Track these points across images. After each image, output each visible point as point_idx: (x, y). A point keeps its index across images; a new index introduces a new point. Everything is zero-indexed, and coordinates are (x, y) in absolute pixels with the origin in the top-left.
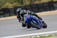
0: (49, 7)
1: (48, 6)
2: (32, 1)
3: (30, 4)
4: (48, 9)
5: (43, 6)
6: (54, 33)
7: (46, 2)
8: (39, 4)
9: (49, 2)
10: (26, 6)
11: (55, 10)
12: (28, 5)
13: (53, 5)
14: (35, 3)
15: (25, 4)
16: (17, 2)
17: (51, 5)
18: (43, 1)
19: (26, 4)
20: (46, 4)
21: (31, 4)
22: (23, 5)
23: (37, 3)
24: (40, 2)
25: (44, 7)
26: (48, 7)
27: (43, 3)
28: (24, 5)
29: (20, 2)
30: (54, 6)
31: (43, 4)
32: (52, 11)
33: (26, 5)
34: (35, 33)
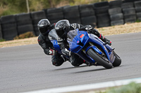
0: (97, 17)
1: (93, 13)
2: (49, 2)
3: (46, 10)
4: (95, 24)
5: (80, 14)
6: (110, 88)
7: (89, 4)
8: (70, 8)
9: (97, 5)
10: (34, 14)
11: (114, 25)
12: (40, 11)
13: (107, 12)
14: (58, 7)
15: (30, 10)
16: (9, 4)
17: (101, 13)
18: (80, 2)
19: (34, 10)
20: (87, 10)
21: (48, 10)
22: (24, 13)
23: (63, 8)
24: (71, 5)
25: (82, 18)
26: (94, 16)
27: (79, 6)
28: (28, 12)
29: (18, 3)
30: (109, 16)
31: (80, 8)
32: (104, 28)
33: (32, 12)
34: (59, 87)
